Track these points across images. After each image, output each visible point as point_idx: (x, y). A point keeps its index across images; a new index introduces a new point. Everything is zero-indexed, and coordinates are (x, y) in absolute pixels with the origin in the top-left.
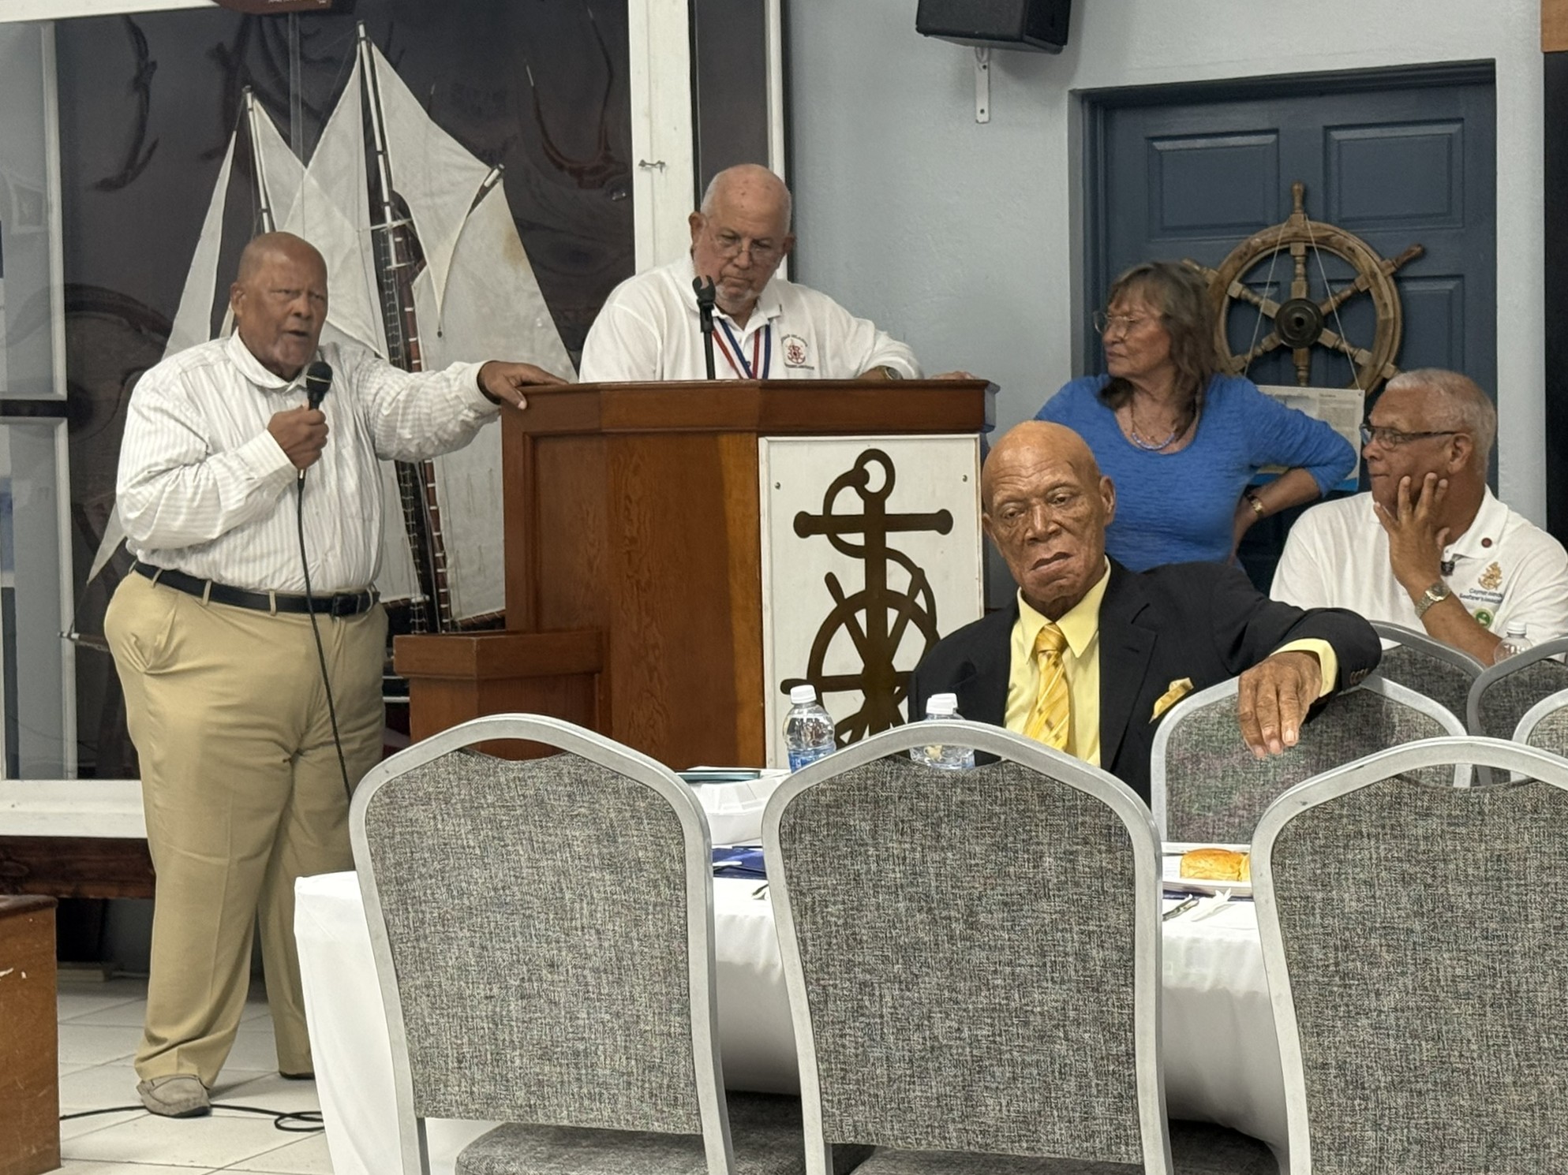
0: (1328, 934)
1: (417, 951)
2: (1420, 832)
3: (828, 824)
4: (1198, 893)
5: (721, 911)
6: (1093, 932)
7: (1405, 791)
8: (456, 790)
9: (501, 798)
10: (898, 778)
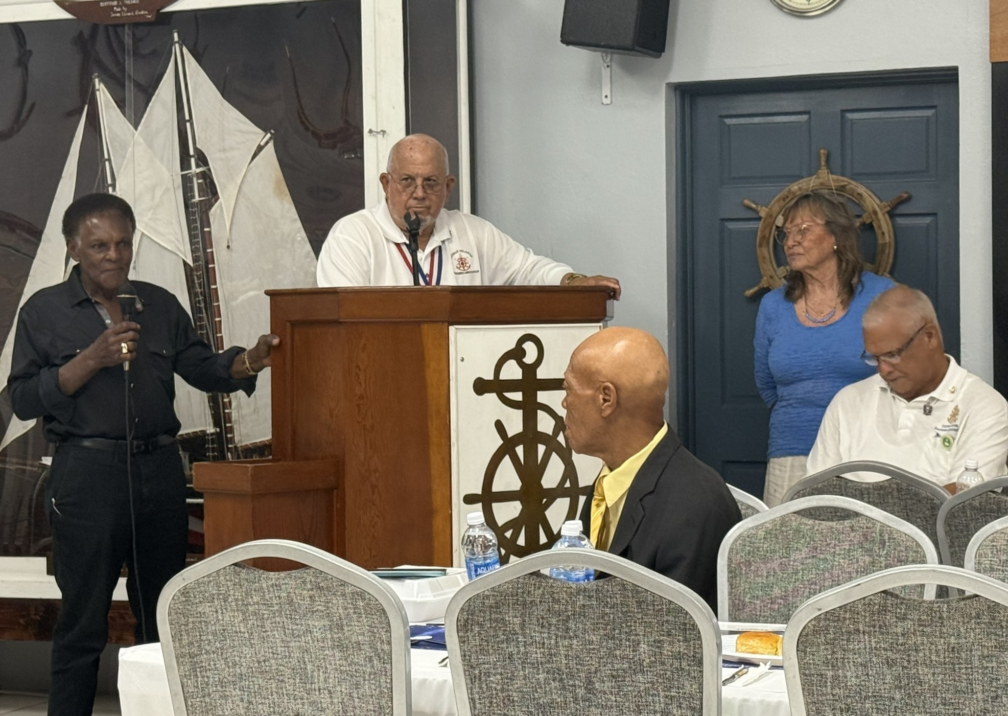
0: (836, 700)
1: (204, 704)
2: (899, 630)
3: (491, 619)
4: (748, 663)
5: (416, 676)
6: (674, 697)
7: (889, 602)
8: (232, 592)
9: (263, 597)
10: (539, 588)
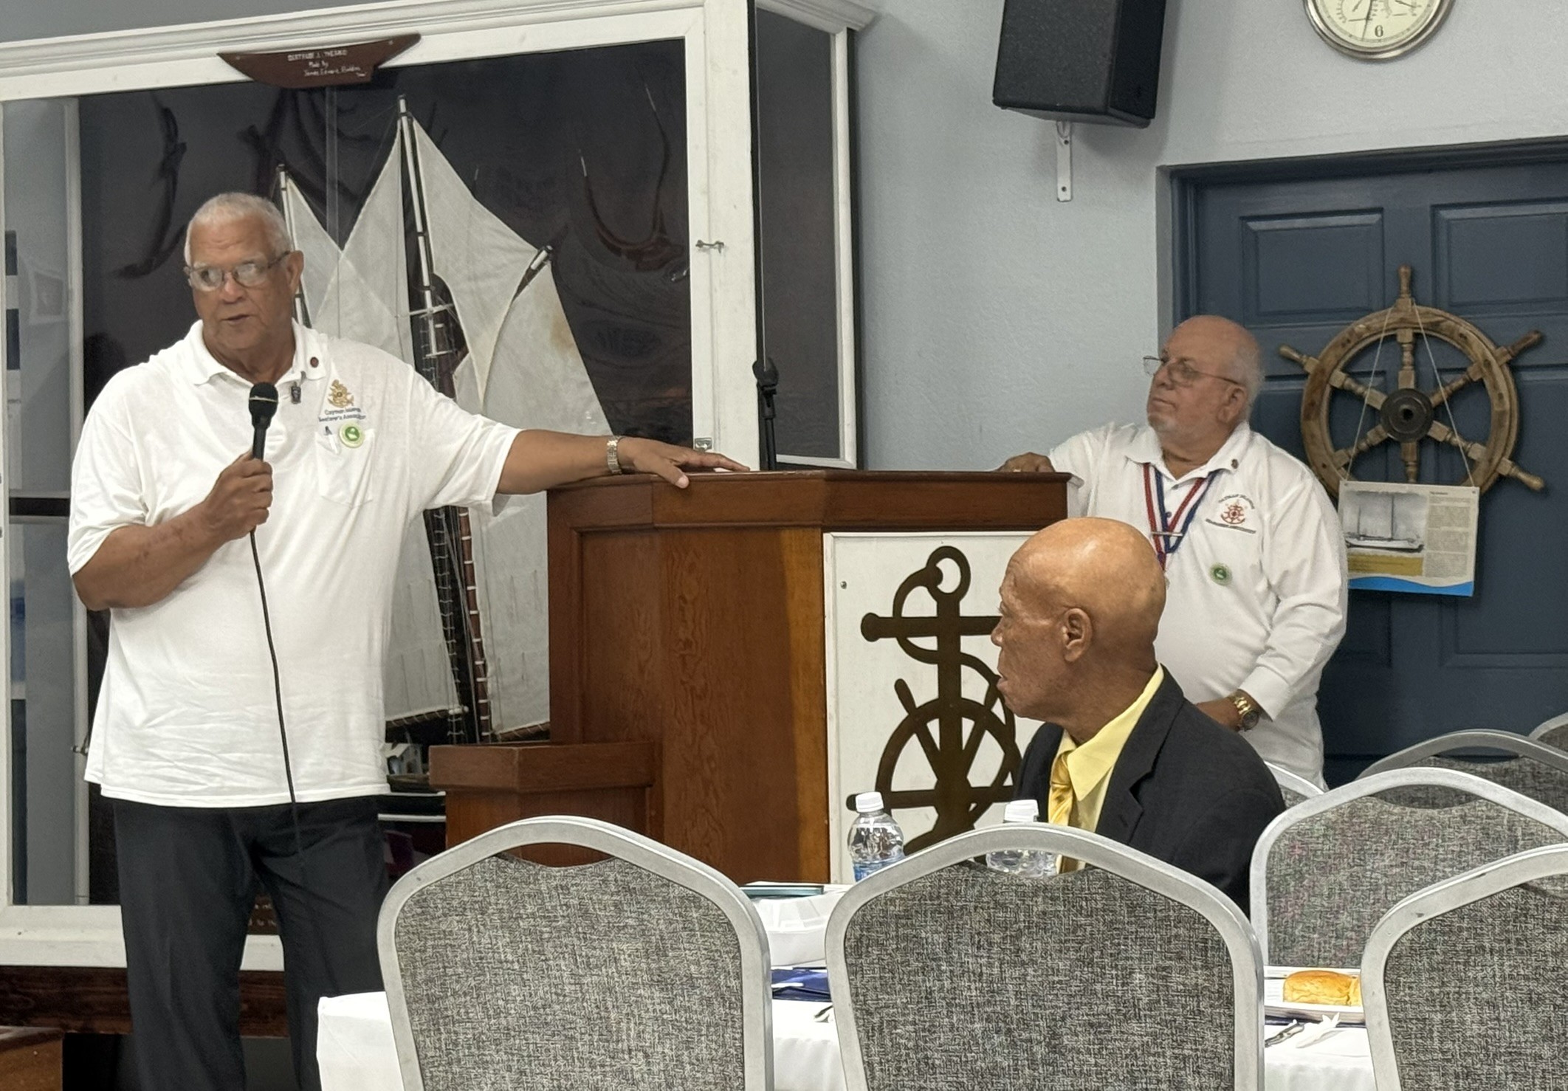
0: (1449, 1061)
1: (450, 1076)
2: (1548, 946)
3: (897, 936)
4: (1303, 1019)
5: (781, 1034)
6: (1190, 1056)
7: (1532, 902)
8: (493, 899)
9: (542, 907)
10: (973, 886)
